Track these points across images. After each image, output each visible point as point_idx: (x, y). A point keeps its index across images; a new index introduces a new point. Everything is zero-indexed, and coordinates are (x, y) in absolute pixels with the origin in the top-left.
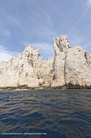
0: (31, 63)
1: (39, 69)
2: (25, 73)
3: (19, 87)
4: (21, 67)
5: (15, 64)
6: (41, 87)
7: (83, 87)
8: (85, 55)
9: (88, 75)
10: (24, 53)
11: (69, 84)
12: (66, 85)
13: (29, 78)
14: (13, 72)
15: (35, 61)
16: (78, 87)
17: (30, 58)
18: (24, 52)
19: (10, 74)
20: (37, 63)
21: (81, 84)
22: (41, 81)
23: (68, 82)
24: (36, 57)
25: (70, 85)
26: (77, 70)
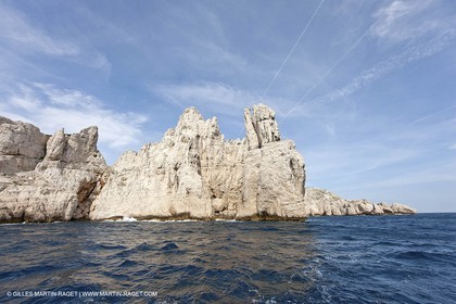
0: (197, 162)
1: (216, 172)
2: (184, 187)
3: (175, 216)
4: (172, 171)
5: (157, 159)
6: (218, 217)
7: (282, 219)
8: (291, 163)
9: (293, 199)
10: (177, 132)
11: (263, 212)
12: (258, 215)
13: (194, 198)
14: (153, 179)
15: (204, 151)
16: (276, 218)
17: (194, 152)
18: (178, 129)
19: (145, 184)
20: (210, 156)
21: (279, 214)
22: (218, 203)
23: (261, 210)
24: (209, 140)
25: (265, 214)
26: (276, 189)
